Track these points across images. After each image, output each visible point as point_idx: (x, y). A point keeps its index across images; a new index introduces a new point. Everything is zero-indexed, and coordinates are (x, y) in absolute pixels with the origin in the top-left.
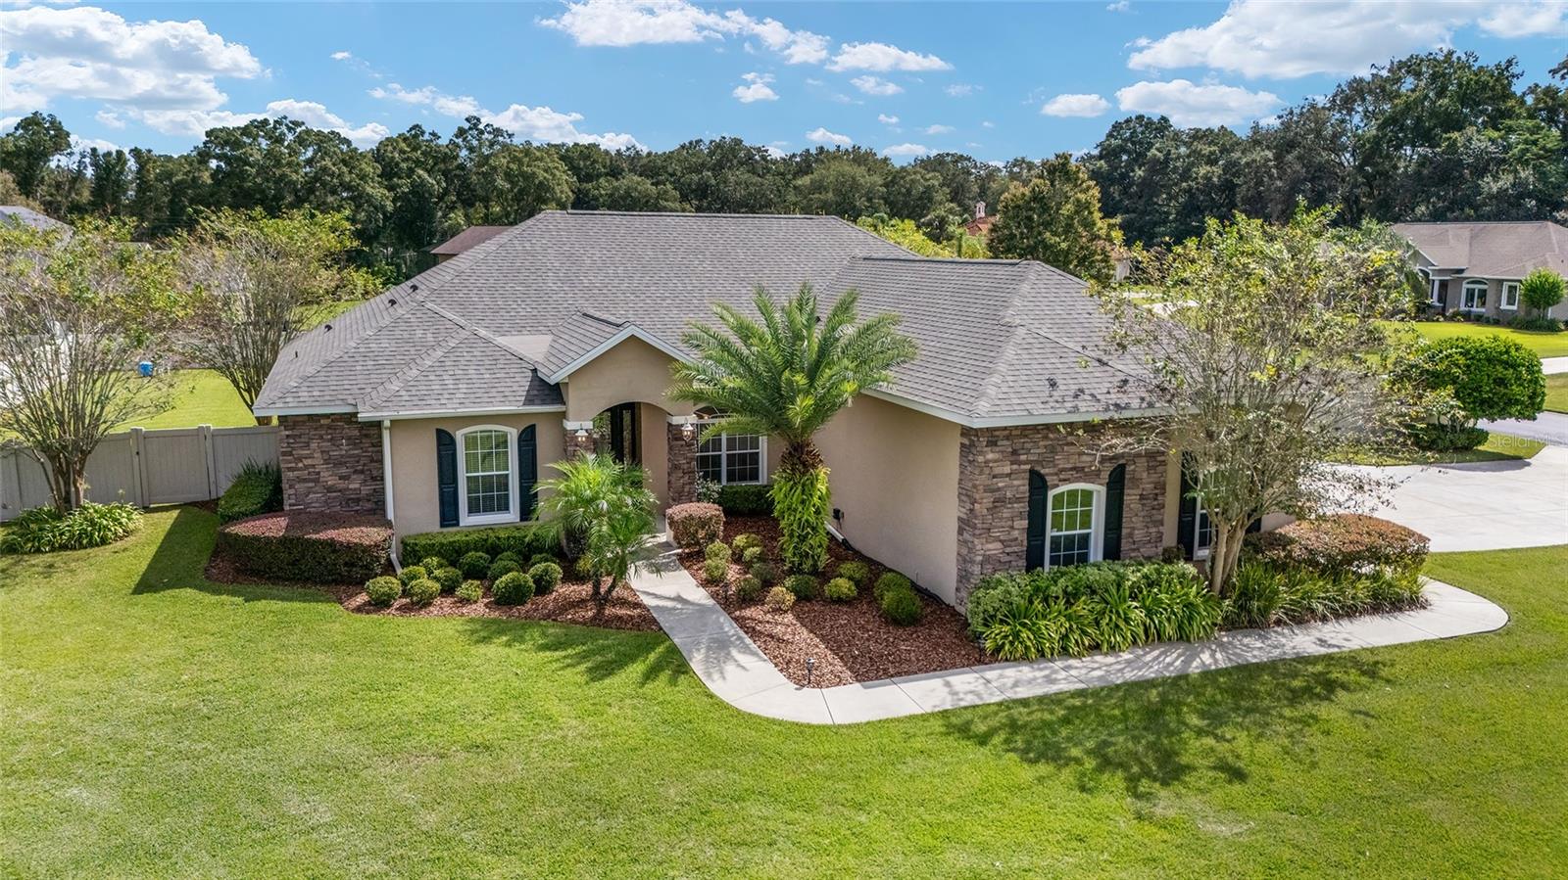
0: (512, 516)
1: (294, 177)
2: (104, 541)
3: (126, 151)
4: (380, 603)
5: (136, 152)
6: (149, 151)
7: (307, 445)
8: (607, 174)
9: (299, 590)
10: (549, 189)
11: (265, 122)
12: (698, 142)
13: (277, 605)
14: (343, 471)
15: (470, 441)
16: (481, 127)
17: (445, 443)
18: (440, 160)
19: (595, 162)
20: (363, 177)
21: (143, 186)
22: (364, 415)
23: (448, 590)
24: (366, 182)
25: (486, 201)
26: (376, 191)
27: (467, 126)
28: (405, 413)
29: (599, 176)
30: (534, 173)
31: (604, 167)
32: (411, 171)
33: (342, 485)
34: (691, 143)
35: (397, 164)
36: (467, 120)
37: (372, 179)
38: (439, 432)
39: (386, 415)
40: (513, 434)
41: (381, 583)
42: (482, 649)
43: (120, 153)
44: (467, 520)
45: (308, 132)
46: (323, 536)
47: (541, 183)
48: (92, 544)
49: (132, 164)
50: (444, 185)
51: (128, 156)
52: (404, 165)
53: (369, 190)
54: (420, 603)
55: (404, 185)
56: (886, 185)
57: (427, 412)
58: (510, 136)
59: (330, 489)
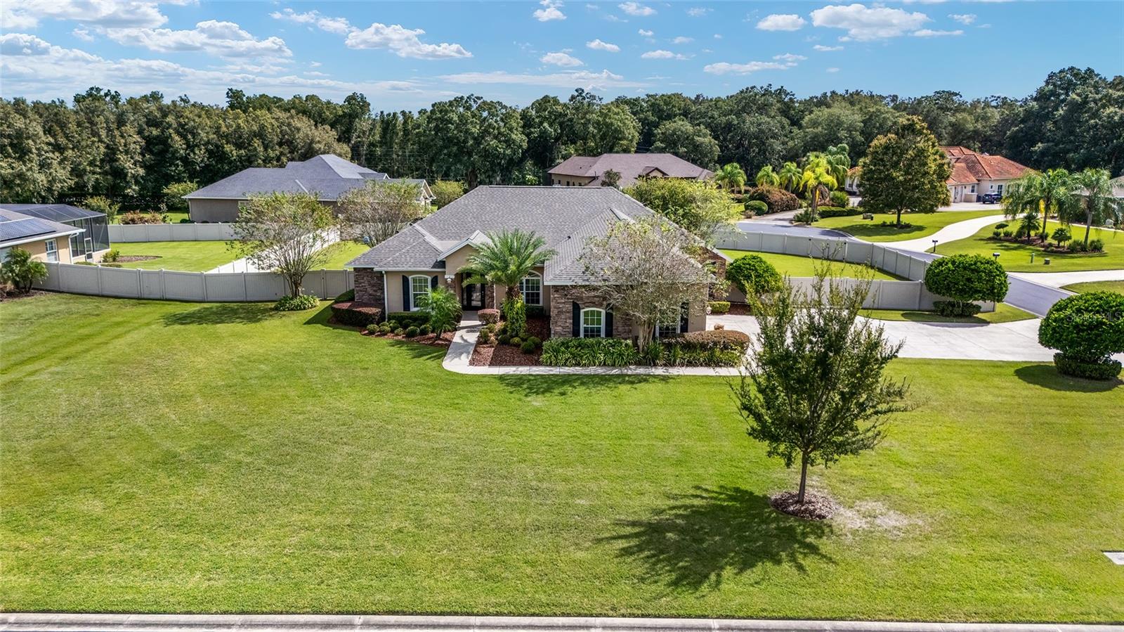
1: (473, 130)
2: (305, 309)
3: (399, 112)
4: (371, 333)
5: (403, 113)
6: (410, 112)
7: (363, 278)
8: (680, 114)
9: (351, 327)
10: (621, 132)
11: (462, 98)
12: (752, 88)
13: (340, 331)
14: (375, 288)
15: (415, 280)
16: (584, 95)
17: (405, 281)
18: (558, 118)
19: (674, 106)
20: (511, 130)
21: (406, 132)
22: (376, 269)
23: (392, 331)
24: (512, 132)
25: (585, 139)
26: (518, 137)
27: (576, 94)
28: (390, 269)
29: (675, 116)
30: (612, 123)
31: (679, 109)
32: (541, 123)
33: (374, 293)
34: (747, 89)
35: (533, 119)
36: (577, 91)
37: (517, 129)
38: (403, 276)
39: (383, 269)
40: (430, 279)
41: (371, 327)
42: (392, 348)
43: (395, 114)
44: (414, 309)
45: (484, 103)
46: (358, 310)
47: (616, 129)
48: (301, 309)
49: (401, 118)
50: (559, 131)
51: (399, 115)
52: (537, 120)
53: (514, 136)
54: (383, 334)
55: (536, 132)
56: (864, 122)
57: (397, 269)
58: (600, 99)
59: (370, 295)
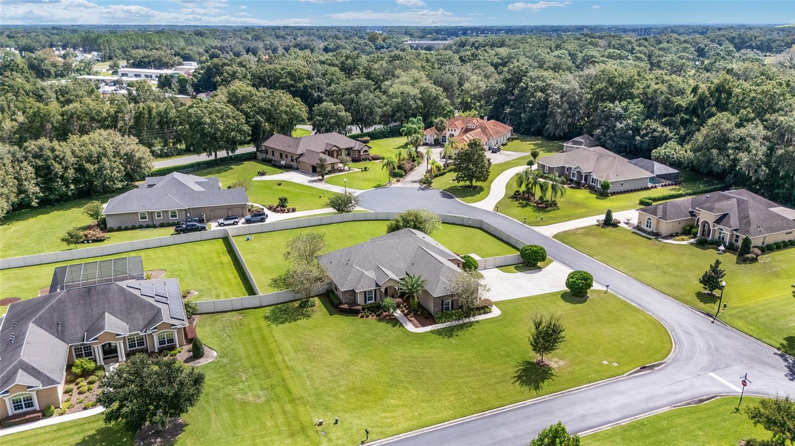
0: (373, 301)
15: (368, 293)
17: (365, 293)
23: (370, 314)
28: (360, 291)
33: (351, 298)
40: (374, 291)
41: (361, 314)
42: (378, 323)
44: (368, 302)
46: (353, 307)
54: (367, 316)
57: (363, 290)
59: (352, 301)
